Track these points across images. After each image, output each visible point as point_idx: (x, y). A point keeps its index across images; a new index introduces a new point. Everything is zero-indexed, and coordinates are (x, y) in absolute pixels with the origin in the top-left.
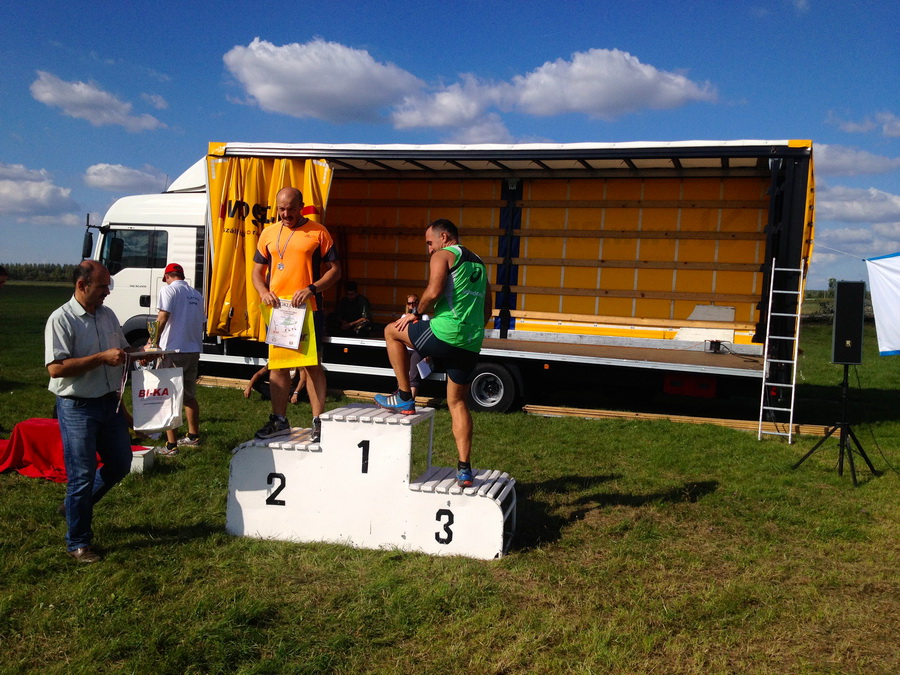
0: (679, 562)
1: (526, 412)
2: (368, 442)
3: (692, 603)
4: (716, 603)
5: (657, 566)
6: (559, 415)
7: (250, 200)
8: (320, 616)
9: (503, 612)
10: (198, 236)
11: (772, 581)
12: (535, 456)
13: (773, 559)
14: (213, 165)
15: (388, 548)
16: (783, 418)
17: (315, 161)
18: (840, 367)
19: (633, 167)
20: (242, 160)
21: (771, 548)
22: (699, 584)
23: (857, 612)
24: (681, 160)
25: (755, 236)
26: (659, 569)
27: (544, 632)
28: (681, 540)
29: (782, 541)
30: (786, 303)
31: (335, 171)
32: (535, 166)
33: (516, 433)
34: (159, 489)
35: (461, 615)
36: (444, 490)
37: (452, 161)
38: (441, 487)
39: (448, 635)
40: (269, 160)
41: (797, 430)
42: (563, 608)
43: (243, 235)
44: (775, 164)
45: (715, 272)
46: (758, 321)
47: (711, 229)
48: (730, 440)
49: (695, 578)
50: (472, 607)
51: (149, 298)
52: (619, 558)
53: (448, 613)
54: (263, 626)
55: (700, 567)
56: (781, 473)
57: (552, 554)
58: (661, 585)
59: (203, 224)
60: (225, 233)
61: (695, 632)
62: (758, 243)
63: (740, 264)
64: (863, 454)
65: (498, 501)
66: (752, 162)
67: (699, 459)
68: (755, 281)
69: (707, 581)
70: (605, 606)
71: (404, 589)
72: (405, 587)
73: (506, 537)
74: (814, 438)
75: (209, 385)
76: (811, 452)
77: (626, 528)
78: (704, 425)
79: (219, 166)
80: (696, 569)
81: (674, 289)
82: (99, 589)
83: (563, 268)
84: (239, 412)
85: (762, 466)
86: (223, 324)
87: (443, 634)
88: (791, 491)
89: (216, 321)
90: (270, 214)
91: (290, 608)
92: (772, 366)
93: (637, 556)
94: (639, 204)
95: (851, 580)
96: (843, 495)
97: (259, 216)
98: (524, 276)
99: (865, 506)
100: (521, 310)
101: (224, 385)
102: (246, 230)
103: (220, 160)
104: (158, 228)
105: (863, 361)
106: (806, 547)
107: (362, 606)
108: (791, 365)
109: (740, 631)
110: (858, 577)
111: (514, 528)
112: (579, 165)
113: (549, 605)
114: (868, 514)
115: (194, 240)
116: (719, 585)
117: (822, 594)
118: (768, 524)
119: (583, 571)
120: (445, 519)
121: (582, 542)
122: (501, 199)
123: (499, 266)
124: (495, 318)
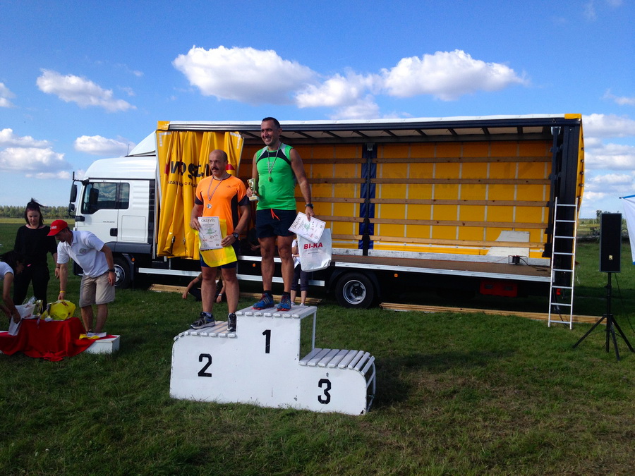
0: (492, 416)
1: (382, 308)
2: (270, 331)
3: (503, 446)
4: (520, 445)
5: (477, 418)
6: (406, 310)
7: (187, 161)
8: (237, 456)
9: (367, 453)
10: (150, 186)
11: (560, 429)
12: (389, 340)
13: (559, 414)
14: (160, 137)
15: (285, 407)
16: (566, 310)
17: (231, 133)
18: (605, 274)
19: (455, 134)
20: (181, 133)
21: (558, 405)
22: (507, 432)
23: (622, 452)
24: (488, 129)
25: (543, 182)
26: (478, 421)
27: (397, 467)
28: (494, 400)
29: (566, 400)
30: (566, 229)
31: (245, 140)
32: (385, 134)
33: (375, 323)
34: (123, 366)
35: (337, 456)
36: (324, 365)
37: (328, 132)
38: (322, 364)
39: (328, 470)
40: (200, 133)
41: (575, 319)
42: (410, 450)
43: (181, 185)
44: (556, 130)
45: (515, 207)
46: (546, 242)
47: (511, 177)
48: (528, 327)
49: (505, 427)
50: (345, 449)
51: (116, 230)
52: (449, 414)
53: (328, 454)
54: (197, 464)
55: (508, 419)
56: (565, 351)
57: (401, 411)
58: (480, 433)
59: (154, 178)
60: (169, 185)
61: (504, 466)
62: (545, 186)
63: (532, 202)
64: (623, 336)
65: (363, 373)
66: (540, 129)
67: (505, 341)
68: (543, 213)
69: (513, 430)
70: (440, 448)
71: (296, 437)
72: (297, 435)
73: (368, 399)
74: (588, 325)
75: (159, 290)
76: (586, 335)
77: (455, 392)
78: (509, 316)
79: (165, 138)
80: (505, 421)
81: (485, 219)
82: (81, 438)
83: (406, 205)
84: (180, 310)
85: (551, 347)
86: (167, 248)
87: (323, 469)
88: (572, 364)
89: (163, 246)
90: (201, 170)
91: (215, 451)
92: (557, 274)
93: (463, 412)
94: (460, 160)
95: (617, 428)
96: (610, 366)
97: (193, 172)
98: (379, 211)
99: (626, 374)
100: (377, 235)
101: (169, 291)
102: (184, 182)
103: (166, 133)
104: (122, 181)
105: (622, 269)
106: (584, 404)
107: (266, 449)
108: (571, 273)
109: (537, 466)
110: (621, 426)
111: (374, 392)
112: (416, 133)
113: (400, 448)
114: (628, 380)
115: (148, 190)
116: (521, 432)
117: (596, 438)
118: (557, 388)
119: (425, 423)
120: (325, 386)
121: (423, 402)
122: (363, 157)
123: (361, 205)
124: (359, 241)
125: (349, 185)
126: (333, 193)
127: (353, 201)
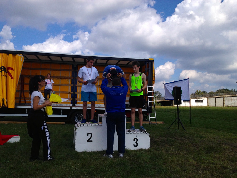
37: (61, 57)
38: (135, 132)
44: (146, 63)
98: (79, 89)
100: (78, 98)
120: (136, 140)
122: (72, 69)
123: (72, 87)
124: (71, 101)
125: (67, 79)
126: (60, 82)
127: (68, 86)
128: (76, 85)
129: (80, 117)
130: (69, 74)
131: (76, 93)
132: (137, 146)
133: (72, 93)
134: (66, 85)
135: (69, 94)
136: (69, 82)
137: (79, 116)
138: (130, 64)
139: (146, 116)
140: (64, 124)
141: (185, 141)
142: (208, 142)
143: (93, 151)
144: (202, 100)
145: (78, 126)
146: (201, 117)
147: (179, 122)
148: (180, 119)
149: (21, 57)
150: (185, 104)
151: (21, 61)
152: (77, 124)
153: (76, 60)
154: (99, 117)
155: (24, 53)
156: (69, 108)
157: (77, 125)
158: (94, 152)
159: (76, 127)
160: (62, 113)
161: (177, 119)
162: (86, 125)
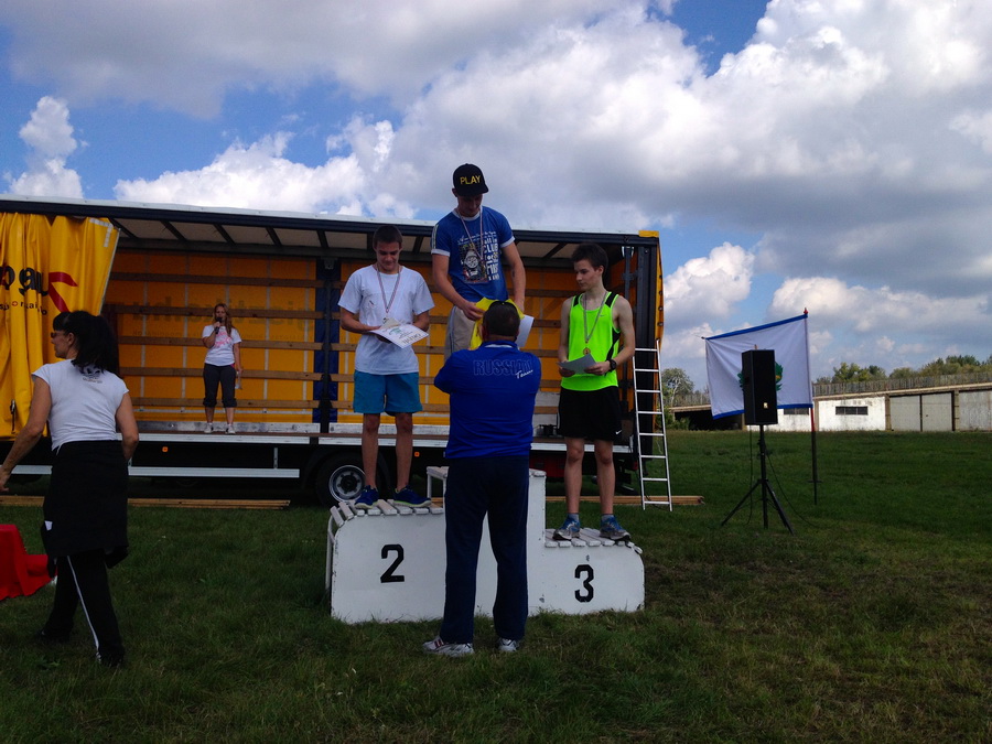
30: (650, 381)
36: (584, 544)
37: (271, 230)
44: (628, 252)
98: (346, 363)
100: (343, 401)
120: (584, 575)
122: (318, 277)
123: (317, 353)
124: (315, 410)
125: (295, 321)
126: (267, 334)
127: (303, 347)
128: (335, 347)
129: (351, 477)
130: (306, 300)
131: (334, 378)
132: (589, 598)
133: (318, 377)
134: (291, 346)
135: (305, 383)
136: (306, 332)
137: (348, 473)
138: (559, 254)
139: (626, 471)
140: (285, 508)
141: (790, 577)
142: (890, 581)
143: (406, 618)
144: (863, 403)
145: (344, 518)
146: (862, 476)
147: (769, 496)
148: (773, 486)
149: (104, 229)
150: (794, 423)
151: (106, 245)
152: (338, 506)
153: (334, 239)
154: (432, 477)
155: (116, 215)
156: (307, 442)
157: (341, 512)
158: (411, 625)
159: (333, 521)
160: (276, 462)
161: (757, 485)
162: (377, 511)
